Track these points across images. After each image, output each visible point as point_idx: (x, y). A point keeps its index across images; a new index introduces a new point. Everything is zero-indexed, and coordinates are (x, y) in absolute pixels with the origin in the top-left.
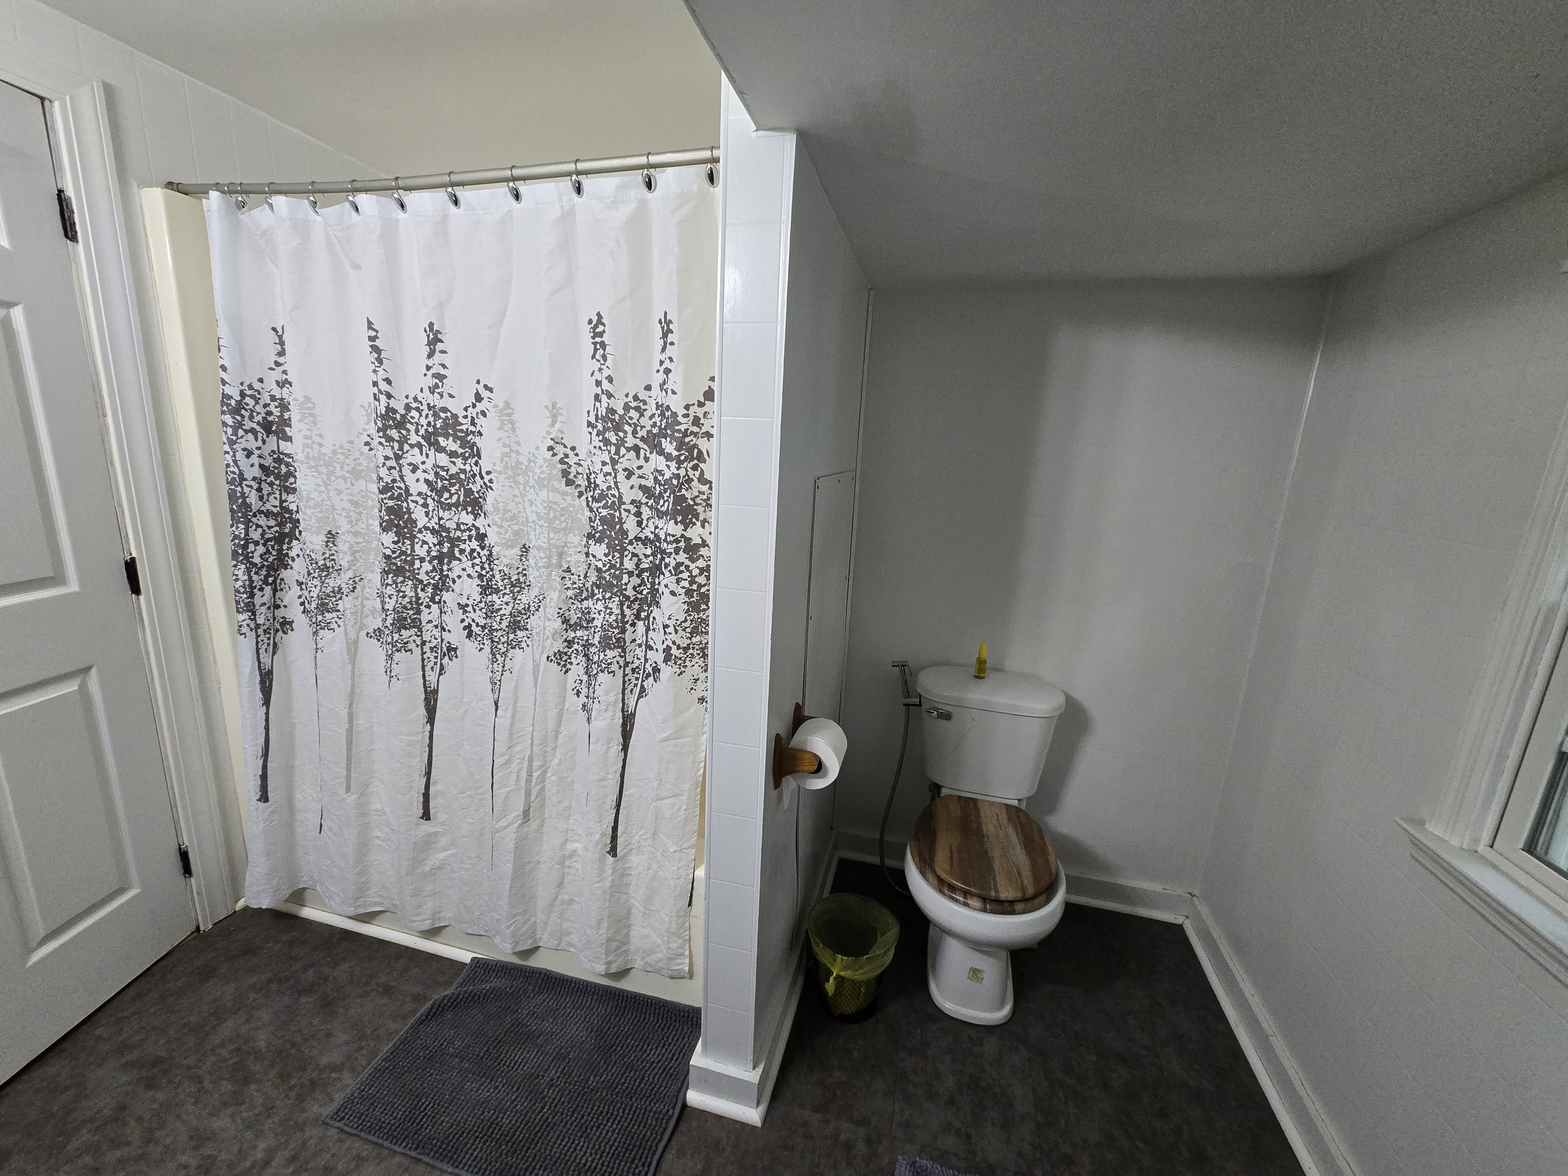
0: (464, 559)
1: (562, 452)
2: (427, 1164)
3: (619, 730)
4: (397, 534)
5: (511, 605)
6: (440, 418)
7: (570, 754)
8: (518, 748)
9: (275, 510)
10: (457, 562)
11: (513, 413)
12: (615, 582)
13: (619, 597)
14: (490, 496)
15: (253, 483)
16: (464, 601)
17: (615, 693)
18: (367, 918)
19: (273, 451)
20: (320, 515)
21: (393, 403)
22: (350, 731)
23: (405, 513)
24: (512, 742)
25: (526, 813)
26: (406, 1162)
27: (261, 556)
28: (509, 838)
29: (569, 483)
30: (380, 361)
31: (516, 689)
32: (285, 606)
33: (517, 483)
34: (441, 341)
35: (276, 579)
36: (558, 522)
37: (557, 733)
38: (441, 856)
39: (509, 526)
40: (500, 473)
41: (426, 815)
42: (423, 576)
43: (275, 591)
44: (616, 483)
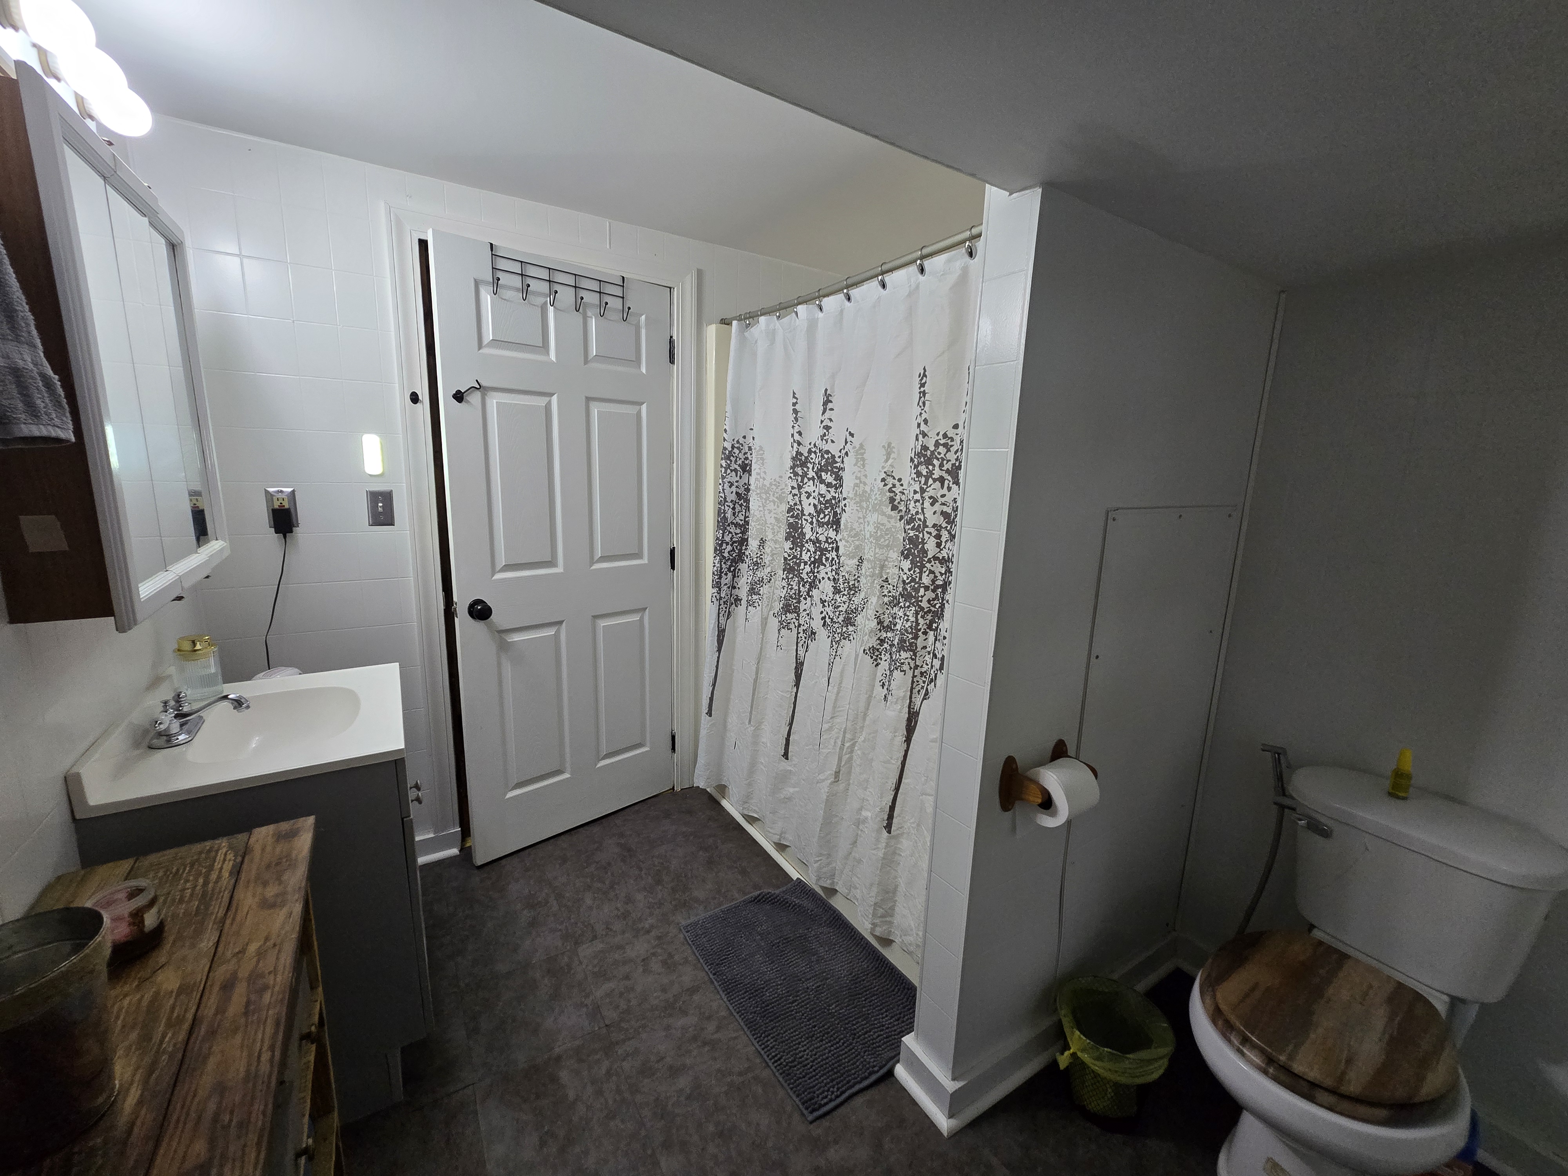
0: (828, 565)
1: (891, 483)
2: (715, 988)
3: (904, 723)
4: (793, 543)
5: (847, 604)
6: (824, 458)
7: (872, 735)
8: (838, 720)
9: (741, 523)
10: (823, 567)
11: (865, 453)
12: (913, 594)
13: (915, 607)
14: (844, 515)
15: (731, 504)
16: (824, 598)
17: (904, 690)
18: (751, 820)
19: (745, 484)
20: (758, 527)
21: (801, 449)
22: (756, 680)
23: (799, 528)
24: (834, 714)
25: (837, 773)
26: (706, 979)
27: (729, 552)
28: (824, 789)
29: (894, 508)
30: (796, 419)
31: (842, 672)
32: (739, 588)
33: (862, 507)
34: (831, 402)
35: (735, 569)
36: (882, 540)
37: (865, 715)
38: (791, 790)
39: (853, 541)
40: (852, 499)
41: (786, 755)
42: (804, 576)
43: (734, 576)
44: (923, 509)
